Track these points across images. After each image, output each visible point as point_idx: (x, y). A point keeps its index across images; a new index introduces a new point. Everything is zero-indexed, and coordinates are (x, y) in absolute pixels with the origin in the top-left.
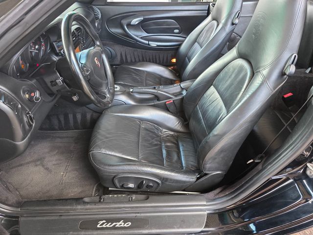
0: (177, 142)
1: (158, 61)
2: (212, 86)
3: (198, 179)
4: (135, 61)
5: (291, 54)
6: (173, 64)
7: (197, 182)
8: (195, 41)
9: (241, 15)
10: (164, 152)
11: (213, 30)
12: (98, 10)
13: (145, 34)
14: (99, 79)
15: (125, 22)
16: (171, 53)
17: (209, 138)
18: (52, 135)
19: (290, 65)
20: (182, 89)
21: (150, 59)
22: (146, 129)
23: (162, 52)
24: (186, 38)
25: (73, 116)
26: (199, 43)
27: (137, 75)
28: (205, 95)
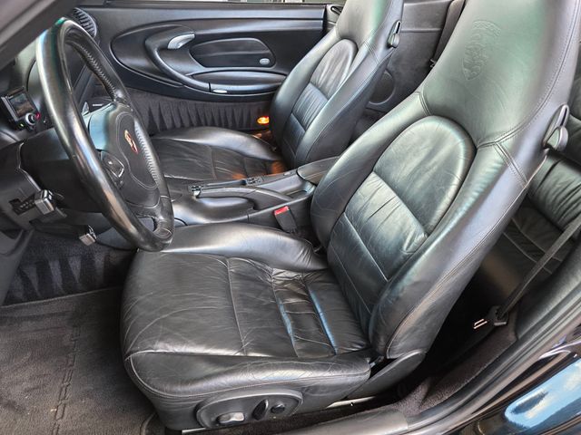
0: (307, 292)
1: (230, 124)
2: (373, 175)
3: (374, 371)
4: (183, 126)
5: (556, 108)
6: (263, 128)
7: (373, 379)
8: (308, 80)
9: (403, 29)
10: (287, 320)
11: (347, 58)
12: (90, 18)
13: (199, 69)
14: (141, 183)
15: (155, 45)
16: (255, 107)
17: (403, 290)
18: (9, 315)
19: (558, 128)
20: (304, 181)
21: (213, 120)
22: (240, 276)
23: (237, 104)
24: (286, 75)
25: (61, 265)
26: (316, 85)
27: (195, 156)
28: (359, 193)
